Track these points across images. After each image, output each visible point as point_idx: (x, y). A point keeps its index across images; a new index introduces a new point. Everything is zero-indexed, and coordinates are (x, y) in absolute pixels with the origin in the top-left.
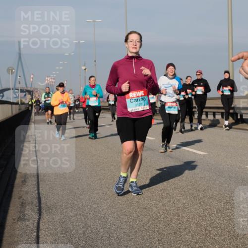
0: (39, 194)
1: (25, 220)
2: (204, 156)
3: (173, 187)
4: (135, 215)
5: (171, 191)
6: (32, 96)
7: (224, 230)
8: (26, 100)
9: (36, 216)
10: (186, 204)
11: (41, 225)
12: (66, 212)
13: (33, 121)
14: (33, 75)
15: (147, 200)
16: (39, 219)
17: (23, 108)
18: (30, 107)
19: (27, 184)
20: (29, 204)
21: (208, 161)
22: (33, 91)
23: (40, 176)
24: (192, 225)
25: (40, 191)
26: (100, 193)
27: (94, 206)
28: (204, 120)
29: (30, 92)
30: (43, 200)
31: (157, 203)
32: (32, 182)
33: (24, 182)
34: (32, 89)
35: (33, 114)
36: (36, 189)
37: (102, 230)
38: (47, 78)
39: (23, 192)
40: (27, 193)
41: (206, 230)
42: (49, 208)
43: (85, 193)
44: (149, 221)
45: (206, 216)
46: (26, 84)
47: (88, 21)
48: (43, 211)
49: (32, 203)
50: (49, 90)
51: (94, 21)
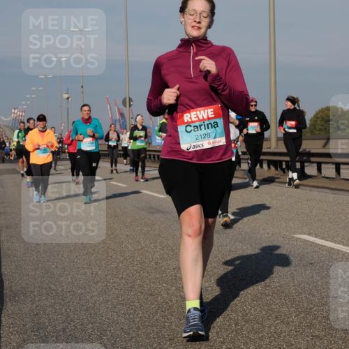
0: (1, 274)
4: (137, 304)
7: (262, 325)
11: (3, 319)
12: (39, 300)
15: (154, 283)
16: (1, 311)
25: (2, 271)
26: (89, 274)
27: (79, 292)
30: (6, 284)
31: (169, 287)
37: (90, 326)
38: (13, 111)
41: (236, 324)
42: (15, 295)
43: (66, 273)
44: (157, 313)
48: (6, 299)
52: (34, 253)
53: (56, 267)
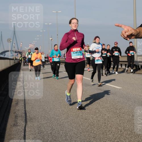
0: (25, 111)
1: (17, 126)
2: (120, 89)
3: (102, 107)
4: (80, 123)
5: (101, 109)
6: (21, 55)
7: (131, 132)
8: (18, 57)
9: (24, 124)
10: (110, 117)
11: (27, 129)
12: (41, 121)
13: (22, 69)
14: (22, 43)
15: (87, 115)
16: (26, 125)
17: (16, 62)
18: (20, 61)
19: (18, 105)
20: (20, 116)
21: (122, 92)
22: (22, 52)
23: (26, 101)
24: (113, 129)
25: (26, 109)
26: (61, 111)
27: (57, 118)
28: (120, 68)
29: (20, 53)
30: (28, 115)
31: (93, 116)
32: (21, 104)
33: (17, 104)
34: (21, 51)
35: (22, 65)
36: (24, 108)
37: (61, 132)
38: (30, 45)
39: (16, 110)
40: (18, 110)
41: (121, 131)
42: (31, 119)
43: (51, 110)
44: (88, 126)
45: (121, 124)
46: (18, 48)
47: (53, 12)
48: (28, 121)
49: (22, 116)
50: (30, 51)
51: (57, 12)
52: (39, 102)
53: (48, 108)
